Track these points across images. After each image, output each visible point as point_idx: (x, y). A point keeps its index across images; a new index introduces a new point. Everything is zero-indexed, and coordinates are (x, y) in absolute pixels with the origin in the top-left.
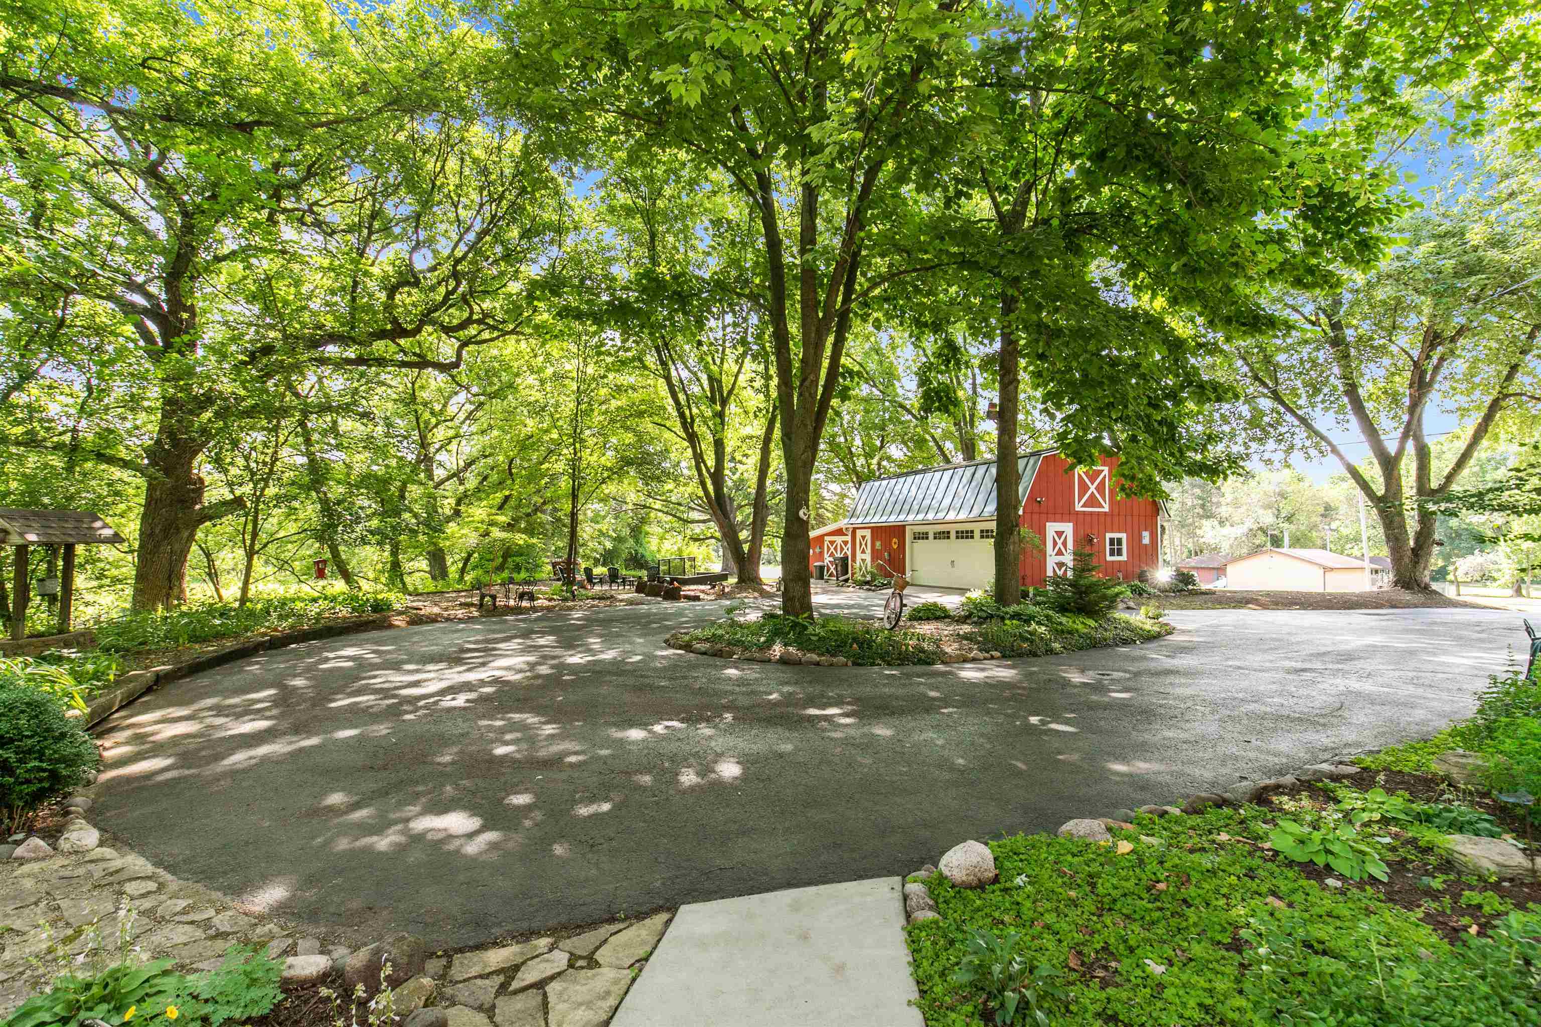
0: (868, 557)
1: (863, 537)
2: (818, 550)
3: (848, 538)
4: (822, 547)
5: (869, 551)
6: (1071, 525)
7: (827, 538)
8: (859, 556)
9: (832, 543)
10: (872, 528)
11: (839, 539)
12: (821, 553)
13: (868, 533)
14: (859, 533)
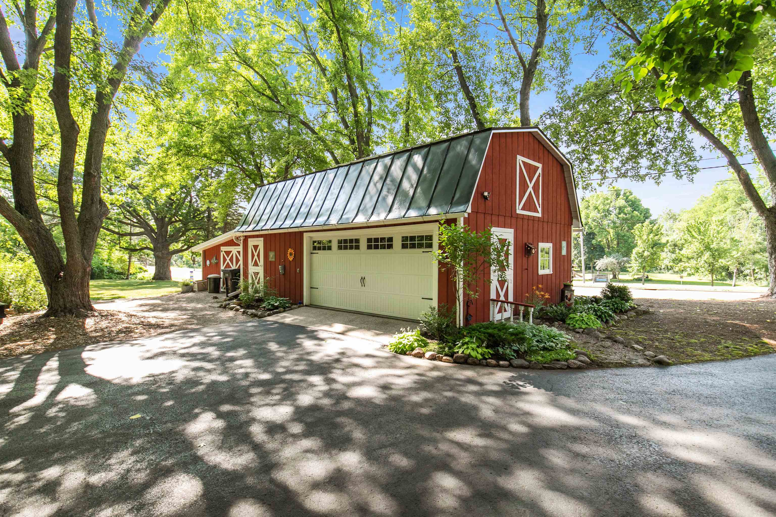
0: (260, 270)
1: (256, 247)
2: (214, 261)
3: (240, 248)
4: (218, 258)
5: (261, 263)
6: (512, 231)
7: (223, 249)
8: (252, 269)
9: (228, 253)
10: (264, 236)
11: (234, 250)
12: (218, 264)
13: (260, 242)
14: (251, 242)
